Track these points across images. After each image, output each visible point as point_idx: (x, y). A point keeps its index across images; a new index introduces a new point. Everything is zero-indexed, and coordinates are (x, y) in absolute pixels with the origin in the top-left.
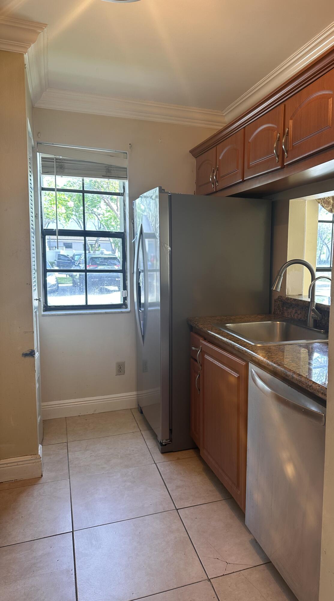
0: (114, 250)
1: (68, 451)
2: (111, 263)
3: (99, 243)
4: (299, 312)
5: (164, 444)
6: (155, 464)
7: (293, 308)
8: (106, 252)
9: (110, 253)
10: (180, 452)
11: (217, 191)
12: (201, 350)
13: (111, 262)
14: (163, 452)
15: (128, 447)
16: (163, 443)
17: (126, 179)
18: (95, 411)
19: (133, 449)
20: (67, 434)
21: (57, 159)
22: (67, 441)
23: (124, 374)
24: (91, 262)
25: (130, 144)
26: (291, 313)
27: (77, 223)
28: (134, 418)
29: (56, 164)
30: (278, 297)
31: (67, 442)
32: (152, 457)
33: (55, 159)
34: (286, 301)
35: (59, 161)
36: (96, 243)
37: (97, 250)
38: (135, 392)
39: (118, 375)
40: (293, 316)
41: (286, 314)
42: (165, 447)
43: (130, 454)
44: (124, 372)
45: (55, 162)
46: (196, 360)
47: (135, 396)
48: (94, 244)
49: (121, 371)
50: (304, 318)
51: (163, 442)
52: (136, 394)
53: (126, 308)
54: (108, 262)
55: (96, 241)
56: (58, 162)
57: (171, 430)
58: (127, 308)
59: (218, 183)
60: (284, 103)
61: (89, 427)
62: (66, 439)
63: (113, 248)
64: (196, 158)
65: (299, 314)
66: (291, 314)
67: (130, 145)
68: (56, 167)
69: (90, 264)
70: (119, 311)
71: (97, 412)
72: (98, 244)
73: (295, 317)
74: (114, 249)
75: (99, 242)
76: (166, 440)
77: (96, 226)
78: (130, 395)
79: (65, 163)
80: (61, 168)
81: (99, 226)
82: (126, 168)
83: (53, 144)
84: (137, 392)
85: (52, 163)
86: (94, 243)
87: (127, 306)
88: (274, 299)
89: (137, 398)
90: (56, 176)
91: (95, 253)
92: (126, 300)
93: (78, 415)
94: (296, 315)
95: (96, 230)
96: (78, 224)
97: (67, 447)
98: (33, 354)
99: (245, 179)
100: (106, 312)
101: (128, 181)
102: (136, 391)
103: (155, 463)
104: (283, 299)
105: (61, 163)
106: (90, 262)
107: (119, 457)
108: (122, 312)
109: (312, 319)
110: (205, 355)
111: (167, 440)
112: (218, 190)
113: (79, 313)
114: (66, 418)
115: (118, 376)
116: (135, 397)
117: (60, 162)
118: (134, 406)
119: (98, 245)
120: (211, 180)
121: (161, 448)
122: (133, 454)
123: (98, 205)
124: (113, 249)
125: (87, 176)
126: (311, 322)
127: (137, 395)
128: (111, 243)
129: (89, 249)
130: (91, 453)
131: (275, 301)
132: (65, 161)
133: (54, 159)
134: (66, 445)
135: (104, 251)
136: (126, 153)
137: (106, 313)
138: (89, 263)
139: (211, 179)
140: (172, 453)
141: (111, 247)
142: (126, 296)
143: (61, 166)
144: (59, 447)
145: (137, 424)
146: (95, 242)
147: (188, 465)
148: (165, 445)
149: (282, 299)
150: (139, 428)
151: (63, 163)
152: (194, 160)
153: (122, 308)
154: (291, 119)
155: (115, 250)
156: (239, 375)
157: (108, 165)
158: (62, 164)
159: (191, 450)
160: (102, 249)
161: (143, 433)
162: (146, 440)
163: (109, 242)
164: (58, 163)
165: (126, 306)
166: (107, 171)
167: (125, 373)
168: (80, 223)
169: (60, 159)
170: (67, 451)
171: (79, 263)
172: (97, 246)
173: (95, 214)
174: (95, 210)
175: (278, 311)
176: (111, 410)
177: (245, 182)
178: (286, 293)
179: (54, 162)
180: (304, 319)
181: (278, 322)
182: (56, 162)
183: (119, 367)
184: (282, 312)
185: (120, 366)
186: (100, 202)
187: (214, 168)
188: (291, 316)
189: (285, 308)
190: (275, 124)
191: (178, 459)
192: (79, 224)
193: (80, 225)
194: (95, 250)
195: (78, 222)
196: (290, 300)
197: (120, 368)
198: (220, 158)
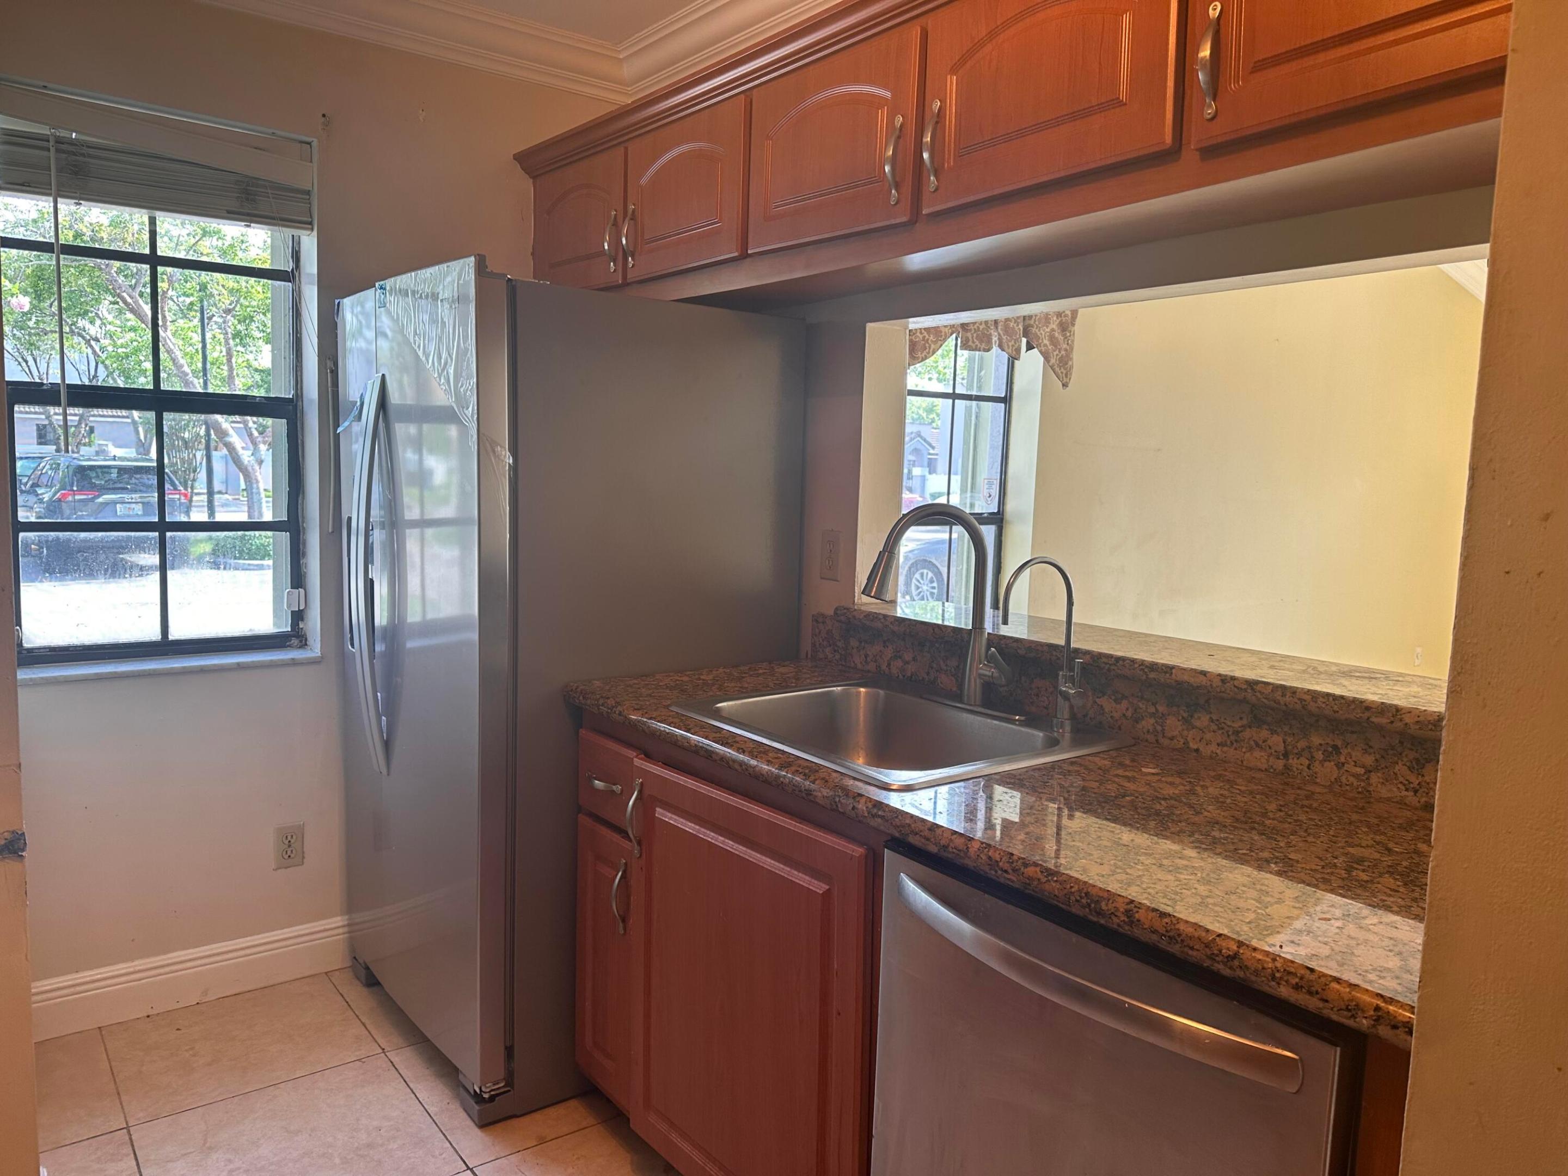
0: (143, 444)
1: (138, 1164)
2: (144, 485)
3: (91, 421)
4: (908, 656)
5: (486, 1096)
6: (469, 1171)
7: (884, 642)
8: (114, 451)
9: (131, 452)
10: (537, 1116)
11: (628, 284)
12: (640, 792)
13: (141, 480)
14: (485, 1124)
15: (358, 1120)
16: (485, 1093)
17: (310, 226)
18: (205, 993)
19: (375, 1123)
20: (118, 1094)
21: (59, 141)
22: (127, 1123)
23: (303, 864)
24: (78, 481)
25: (324, 116)
26: (878, 657)
27: (16, 360)
28: (349, 1006)
29: (57, 159)
30: (836, 609)
31: (127, 1128)
32: (451, 1144)
33: (51, 139)
34: (868, 623)
35: (71, 148)
36: (80, 422)
37: (85, 445)
38: (339, 918)
39: (280, 868)
40: (884, 667)
41: (858, 660)
42: (488, 1105)
43: (370, 1146)
44: (303, 857)
45: (52, 150)
46: (623, 833)
47: (341, 931)
48: (76, 426)
49: (292, 856)
50: (928, 674)
51: (483, 1089)
52: (346, 923)
53: (301, 647)
54: (133, 481)
55: (81, 416)
56: (64, 152)
57: (509, 1051)
58: (306, 645)
59: (633, 259)
60: (922, 20)
61: (194, 1055)
62: (122, 1115)
63: (142, 437)
64: (534, 178)
65: (908, 663)
66: (876, 661)
67: (323, 119)
68: (59, 170)
69: (75, 488)
70: (282, 660)
71: (211, 997)
72: (86, 425)
73: (894, 671)
74: (143, 441)
75: (91, 419)
76: (494, 1084)
77: (81, 372)
78: (322, 928)
79: (90, 156)
80: (76, 173)
81: (92, 372)
82: (308, 193)
83: (45, 87)
84: (346, 917)
85: (45, 153)
86: (76, 424)
87: (306, 640)
88: (813, 616)
89: (346, 935)
90: (59, 200)
91: (78, 452)
92: (302, 620)
93: (146, 1015)
94: (899, 663)
95: (80, 383)
96: (20, 364)
97: (133, 1146)
98: (16, 846)
99: (749, 252)
100: (238, 664)
101: (315, 233)
102: (341, 915)
103: (468, 1168)
104: (854, 617)
105: (74, 158)
106: (73, 479)
107: (337, 1161)
108: (294, 663)
109: (978, 681)
110: (658, 809)
111: (498, 1083)
112: (632, 280)
113: (145, 671)
114: (99, 1028)
115: (283, 870)
116: (338, 935)
117: (74, 154)
118: (337, 960)
119: (87, 428)
120: (606, 247)
121: (479, 1111)
122: (382, 1145)
123: (92, 309)
124: (141, 441)
125: (163, 207)
126: (973, 686)
127: (349, 925)
128: (134, 423)
129: (58, 439)
130: (230, 1161)
131: (817, 621)
132: (91, 151)
133: (48, 141)
134: (127, 1138)
135: (107, 445)
136: (309, 143)
137: (240, 667)
138: (72, 485)
139: (606, 245)
140: (514, 1122)
141: (133, 434)
142: (301, 608)
143: (75, 166)
144: (99, 1153)
145: (364, 1024)
146: (77, 418)
147: (578, 1159)
148: (492, 1099)
149: (850, 616)
150: (376, 1041)
151: (83, 155)
152: (527, 185)
153: (289, 646)
154: (953, 71)
155: (146, 445)
156: (827, 887)
157: (246, 176)
158: (81, 158)
159: (573, 1103)
160: (99, 440)
161: (396, 1060)
162: (411, 1085)
163: (129, 420)
164: (64, 156)
165: (301, 641)
166: (243, 196)
167: (305, 860)
168: (26, 362)
169: (72, 143)
170: (134, 1163)
171: (36, 485)
172: (85, 430)
173: (83, 338)
174: (81, 323)
175: (827, 650)
176: (262, 985)
177: (748, 260)
178: (856, 598)
179: (49, 150)
180: (926, 676)
181: (862, 690)
182: (58, 151)
183: (287, 842)
184: (843, 652)
185: (289, 838)
186: (98, 301)
187: (616, 211)
188: (878, 667)
189: (854, 643)
190: (885, 87)
191: (542, 1141)
192: (24, 364)
193: (28, 366)
194: (79, 443)
195: (20, 360)
196: (882, 620)
197: (289, 846)
198: (644, 181)
